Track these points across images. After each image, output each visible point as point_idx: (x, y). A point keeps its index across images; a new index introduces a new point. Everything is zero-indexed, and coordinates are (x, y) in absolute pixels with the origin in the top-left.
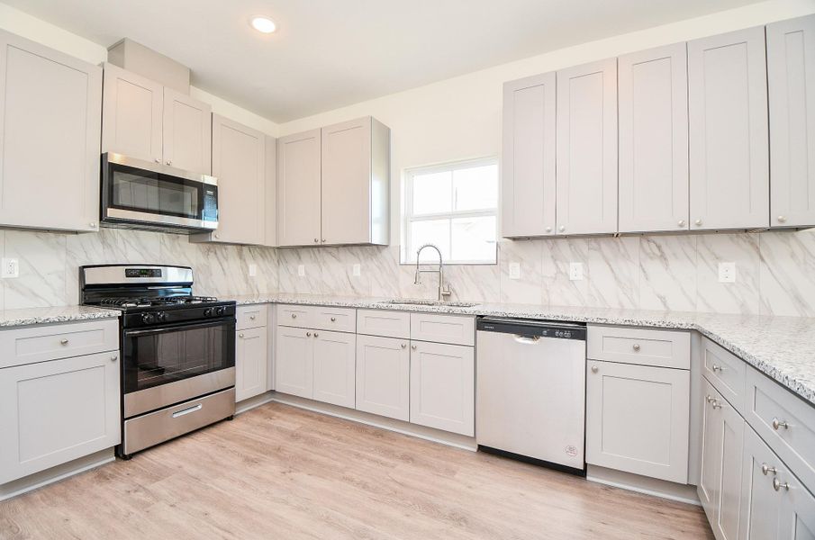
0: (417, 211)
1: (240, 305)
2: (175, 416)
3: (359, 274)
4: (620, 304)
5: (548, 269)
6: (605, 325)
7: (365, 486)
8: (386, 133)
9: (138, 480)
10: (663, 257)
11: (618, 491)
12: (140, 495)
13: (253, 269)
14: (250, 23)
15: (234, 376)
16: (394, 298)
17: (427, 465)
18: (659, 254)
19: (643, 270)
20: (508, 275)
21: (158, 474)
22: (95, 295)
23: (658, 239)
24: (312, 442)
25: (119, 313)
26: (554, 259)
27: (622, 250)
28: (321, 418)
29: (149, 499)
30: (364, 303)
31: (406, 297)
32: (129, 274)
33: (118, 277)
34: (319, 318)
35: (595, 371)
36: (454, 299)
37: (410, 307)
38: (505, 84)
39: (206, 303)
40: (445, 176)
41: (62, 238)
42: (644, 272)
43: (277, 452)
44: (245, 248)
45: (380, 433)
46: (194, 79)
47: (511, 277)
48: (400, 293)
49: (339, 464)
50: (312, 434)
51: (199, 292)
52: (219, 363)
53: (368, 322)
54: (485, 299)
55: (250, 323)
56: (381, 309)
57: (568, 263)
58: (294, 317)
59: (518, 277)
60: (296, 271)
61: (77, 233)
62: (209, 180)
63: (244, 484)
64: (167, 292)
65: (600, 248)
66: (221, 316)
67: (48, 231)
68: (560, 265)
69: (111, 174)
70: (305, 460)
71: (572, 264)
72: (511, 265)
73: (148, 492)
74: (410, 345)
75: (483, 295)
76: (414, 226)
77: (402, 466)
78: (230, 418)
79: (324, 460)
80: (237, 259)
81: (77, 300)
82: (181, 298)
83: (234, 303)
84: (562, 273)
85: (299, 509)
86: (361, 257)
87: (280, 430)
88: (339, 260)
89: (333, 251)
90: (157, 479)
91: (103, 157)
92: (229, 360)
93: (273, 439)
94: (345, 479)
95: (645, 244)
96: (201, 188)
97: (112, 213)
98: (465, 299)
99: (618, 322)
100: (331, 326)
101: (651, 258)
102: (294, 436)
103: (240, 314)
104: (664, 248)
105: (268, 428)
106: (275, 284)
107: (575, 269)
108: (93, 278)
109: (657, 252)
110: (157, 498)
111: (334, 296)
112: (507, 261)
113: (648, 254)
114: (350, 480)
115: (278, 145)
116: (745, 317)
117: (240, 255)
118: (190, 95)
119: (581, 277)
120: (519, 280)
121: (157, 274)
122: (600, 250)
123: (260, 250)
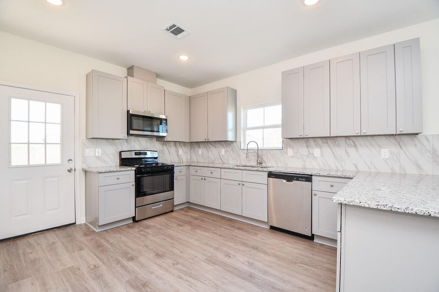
0: (249, 126)
1: (176, 166)
2: (153, 208)
3: (224, 154)
4: (337, 167)
5: (304, 151)
6: (319, 176)
7: (221, 236)
8: (234, 92)
9: (141, 228)
10: (355, 146)
11: (325, 246)
12: (142, 233)
13: (181, 151)
14: (179, 58)
15: (173, 195)
16: (238, 164)
17: (247, 232)
18: (354, 145)
19: (347, 152)
20: (287, 154)
21: (148, 227)
22: (125, 162)
23: (354, 139)
24: (203, 221)
25: (135, 169)
26: (308, 147)
27: (337, 144)
28: (207, 213)
29: (145, 234)
30: (225, 166)
31: (243, 164)
32: (136, 154)
33: (132, 155)
34: (206, 172)
35: (315, 195)
36: (264, 165)
37: (242, 168)
38: (283, 72)
39: (163, 165)
40: (261, 110)
41: (114, 141)
42: (347, 153)
43: (190, 223)
44: (177, 143)
45: (230, 220)
46: (158, 76)
47: (289, 155)
49: (212, 228)
50: (203, 218)
51: (160, 161)
52: (168, 189)
53: (226, 174)
54: (277, 165)
55: (179, 174)
56: (230, 169)
57: (314, 149)
58: (196, 172)
59: (291, 155)
60: (198, 152)
61: (118, 139)
62: (163, 117)
63: (178, 232)
64: (146, 161)
66: (169, 170)
67: (110, 139)
68: (310, 150)
69: (131, 118)
70: (200, 226)
72: (288, 150)
73: (145, 232)
74: (242, 183)
75: (276, 163)
76: (248, 132)
77: (237, 231)
78: (172, 211)
79: (207, 227)
80: (174, 147)
81: (118, 164)
82: (154, 163)
83: (174, 165)
84: (310, 153)
85: (196, 240)
86: (225, 146)
87: (192, 217)
88: (215, 147)
89: (214, 144)
90: (148, 229)
91: (128, 111)
92: (172, 188)
93: (188, 219)
94: (214, 233)
95: (348, 140)
96: (161, 120)
97: (132, 132)
98: (269, 165)
99: (324, 175)
100: (210, 175)
101: (350, 147)
102: (196, 219)
103: (176, 170)
104: (356, 142)
105: (187, 215)
106: (189, 157)
107: (317, 152)
108: (124, 156)
109: (352, 144)
110: (148, 234)
111: (213, 163)
112: (287, 148)
113: (349, 145)
114: (217, 234)
115: (190, 99)
116: (393, 174)
117: (175, 146)
118: (156, 83)
119: (319, 155)
120: (292, 157)
121: (145, 154)
122: (327, 143)
123: (184, 143)
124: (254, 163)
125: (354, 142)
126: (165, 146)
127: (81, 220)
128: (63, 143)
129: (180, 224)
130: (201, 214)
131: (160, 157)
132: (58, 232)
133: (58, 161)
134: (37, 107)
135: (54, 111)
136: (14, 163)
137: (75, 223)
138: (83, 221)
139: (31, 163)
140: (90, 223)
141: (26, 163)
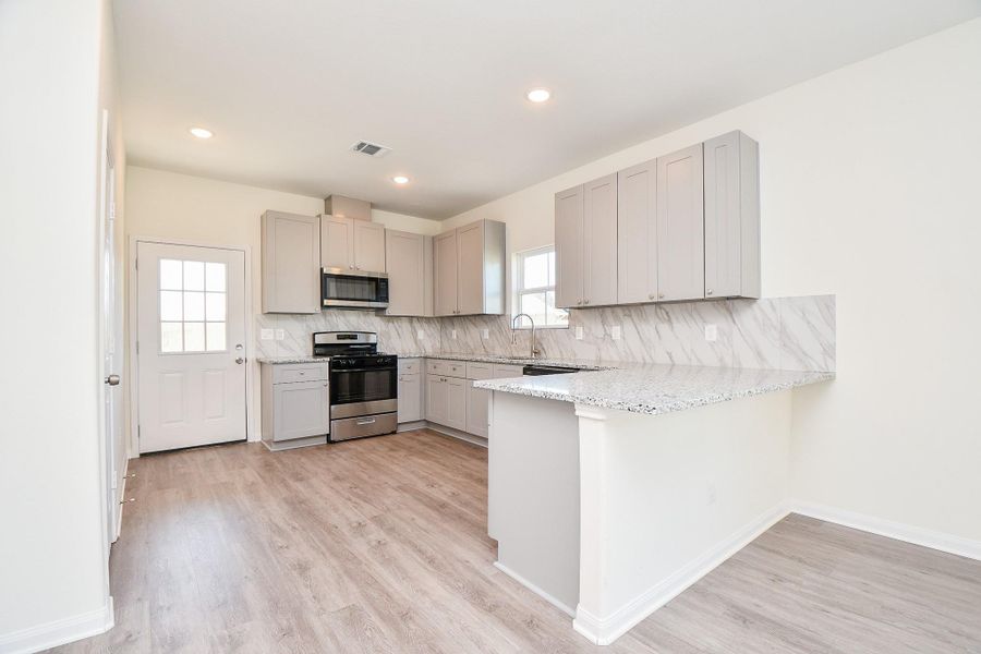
1: (402, 358)
2: (359, 423)
3: (488, 337)
4: (644, 359)
5: (600, 331)
8: (500, 230)
10: (669, 320)
13: (421, 334)
14: (393, 181)
15: (396, 405)
19: (657, 331)
20: (575, 336)
22: (320, 350)
23: (667, 308)
25: (330, 360)
26: (603, 323)
27: (644, 317)
29: (337, 457)
32: (339, 337)
33: (333, 340)
34: (447, 368)
36: (543, 356)
38: (555, 195)
42: (658, 333)
44: (415, 319)
46: (373, 206)
47: (577, 339)
51: (381, 349)
52: (388, 395)
54: (562, 355)
55: (407, 371)
56: (478, 361)
57: (612, 326)
58: (436, 367)
59: (581, 338)
62: (383, 275)
66: (391, 363)
67: (297, 313)
68: (607, 328)
69: (325, 278)
71: (614, 328)
72: (577, 329)
73: (337, 455)
75: (560, 352)
76: (525, 298)
78: (394, 433)
80: (409, 326)
81: (311, 354)
83: (397, 356)
84: (608, 334)
85: (404, 468)
88: (476, 326)
90: (342, 451)
91: (322, 270)
92: (393, 395)
93: (412, 444)
95: (659, 311)
96: (377, 281)
97: (326, 302)
98: (550, 355)
100: (453, 373)
101: (662, 322)
103: (401, 364)
104: (671, 314)
106: (438, 345)
107: (616, 331)
108: (320, 340)
109: (666, 316)
110: (340, 457)
112: (575, 326)
115: (435, 241)
116: (723, 369)
117: (411, 322)
118: (370, 220)
120: (582, 341)
121: (355, 337)
122: (630, 316)
123: (428, 320)
125: (667, 313)
126: (391, 324)
127: (255, 436)
128: (229, 321)
129: (394, 447)
130: (438, 439)
131: (381, 343)
132: (222, 450)
133: (223, 347)
134: (194, 268)
135: (217, 273)
136: (165, 349)
137: (246, 440)
138: (258, 439)
139: (187, 350)
140: (267, 442)
141: (180, 350)
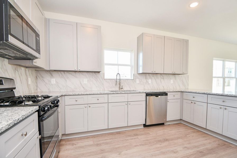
5: (144, 81)
10: (163, 79)
23: (163, 75)
26: (146, 78)
36: (124, 89)
47: (137, 83)
48: (104, 89)
59: (138, 83)
60: (50, 81)
65: (154, 76)
68: (147, 80)
71: (149, 80)
72: (137, 80)
74: (128, 103)
75: (130, 88)
84: (147, 82)
95: (161, 76)
106: (36, 88)
109: (163, 77)
112: (136, 79)
113: (161, 78)
117: (26, 73)
119: (151, 83)
120: (138, 84)
124: (118, 89)
